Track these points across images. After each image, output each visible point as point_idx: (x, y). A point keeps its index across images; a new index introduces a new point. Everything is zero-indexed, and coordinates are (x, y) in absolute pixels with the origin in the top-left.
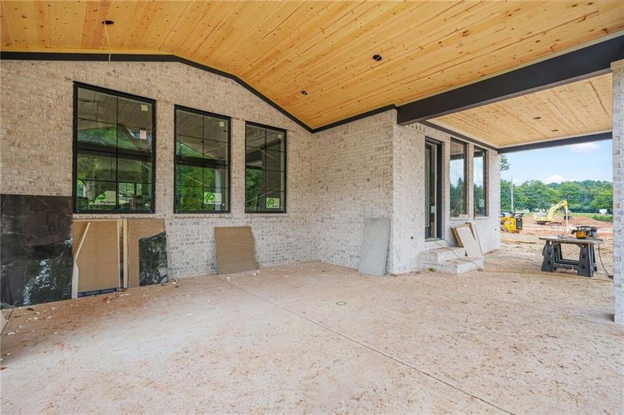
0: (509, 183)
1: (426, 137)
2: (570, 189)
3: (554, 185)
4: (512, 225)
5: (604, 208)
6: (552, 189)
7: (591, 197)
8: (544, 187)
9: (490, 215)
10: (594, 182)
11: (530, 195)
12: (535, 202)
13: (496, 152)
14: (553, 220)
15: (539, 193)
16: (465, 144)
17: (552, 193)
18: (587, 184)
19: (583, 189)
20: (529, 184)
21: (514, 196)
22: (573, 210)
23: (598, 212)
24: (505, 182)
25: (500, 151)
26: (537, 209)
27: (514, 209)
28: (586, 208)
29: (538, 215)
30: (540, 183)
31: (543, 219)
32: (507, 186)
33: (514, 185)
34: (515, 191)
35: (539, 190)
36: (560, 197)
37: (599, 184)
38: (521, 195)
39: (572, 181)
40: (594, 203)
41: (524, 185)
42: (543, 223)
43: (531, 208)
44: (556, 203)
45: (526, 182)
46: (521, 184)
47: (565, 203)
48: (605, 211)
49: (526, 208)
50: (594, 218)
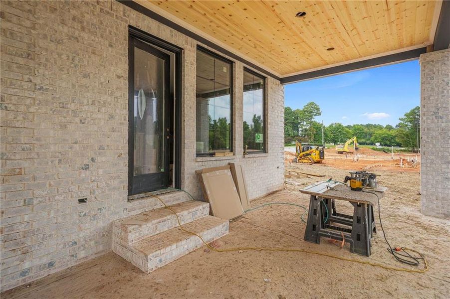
0: (322, 125)
1: (130, 26)
2: (359, 129)
3: (349, 127)
4: (317, 156)
5: (378, 142)
6: (348, 129)
7: (371, 135)
8: (343, 128)
9: (269, 152)
10: (372, 125)
11: (334, 133)
12: (337, 138)
13: (278, 82)
14: (348, 151)
15: (340, 132)
16: (231, 63)
17: (348, 132)
18: (368, 126)
19: (366, 130)
20: (334, 125)
21: (324, 133)
22: (360, 144)
23: (375, 145)
24: (319, 124)
25: (283, 81)
26: (338, 143)
27: (324, 143)
28: (368, 142)
29: (339, 147)
30: (340, 125)
31: (341, 150)
32: (319, 127)
33: (324, 127)
34: (325, 131)
35: (340, 130)
36: (353, 134)
37: (375, 126)
38: (329, 134)
39: (360, 124)
40: (372, 138)
41: (331, 126)
42: (341, 153)
43: (335, 143)
44: (350, 138)
45: (332, 124)
46: (328, 126)
47: (355, 138)
48: (379, 144)
49: (332, 142)
50: (372, 149)
